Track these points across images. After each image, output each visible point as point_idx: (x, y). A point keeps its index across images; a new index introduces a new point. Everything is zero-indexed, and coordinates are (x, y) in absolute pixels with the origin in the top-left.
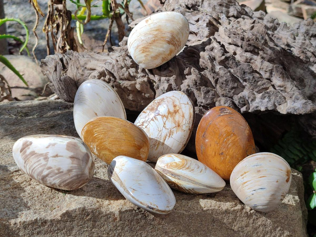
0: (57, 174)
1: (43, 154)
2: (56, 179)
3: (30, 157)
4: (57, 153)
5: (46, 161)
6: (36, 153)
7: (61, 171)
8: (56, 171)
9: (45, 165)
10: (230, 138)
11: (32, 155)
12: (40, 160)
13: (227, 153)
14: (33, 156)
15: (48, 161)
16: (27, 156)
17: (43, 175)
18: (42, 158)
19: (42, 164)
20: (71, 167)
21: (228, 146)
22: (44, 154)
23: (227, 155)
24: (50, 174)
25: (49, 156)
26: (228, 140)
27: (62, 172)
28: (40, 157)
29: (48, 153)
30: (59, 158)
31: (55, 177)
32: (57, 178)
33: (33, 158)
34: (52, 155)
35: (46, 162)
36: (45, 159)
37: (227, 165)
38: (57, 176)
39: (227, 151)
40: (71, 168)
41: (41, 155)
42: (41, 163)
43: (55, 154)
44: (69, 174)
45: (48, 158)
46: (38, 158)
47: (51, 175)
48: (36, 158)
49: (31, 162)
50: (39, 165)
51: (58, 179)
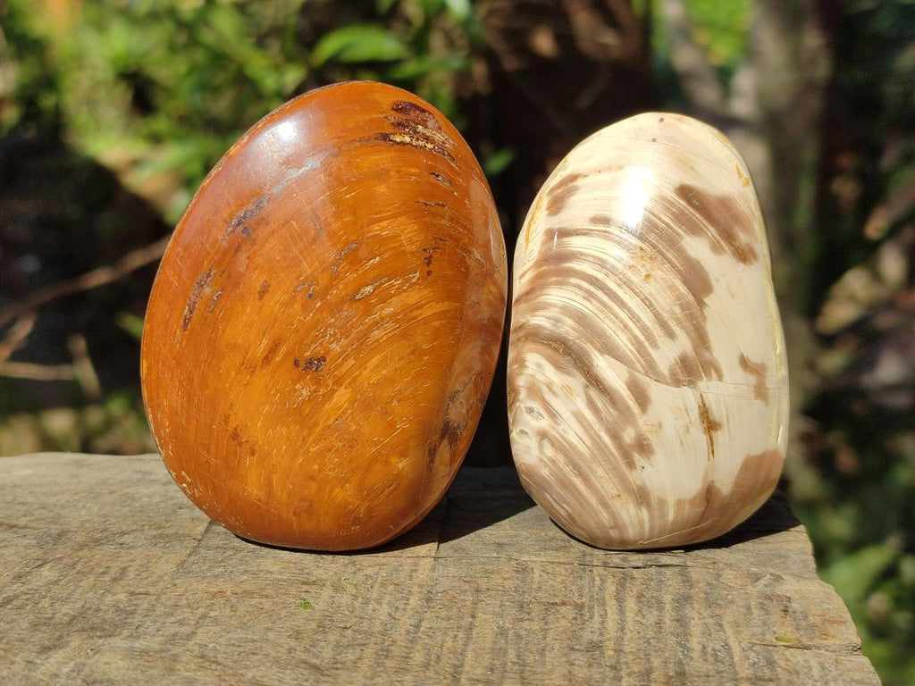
0: (616, 437)
1: (708, 348)
2: (586, 431)
3: (673, 266)
4: (724, 422)
5: (673, 374)
6: (701, 303)
7: (637, 457)
8: (629, 436)
9: (651, 367)
10: (400, 290)
11: (685, 282)
12: (670, 334)
13: (344, 369)
14: (683, 289)
15: (677, 383)
16: (673, 243)
17: (589, 356)
18: (684, 344)
19: (650, 349)
20: (662, 502)
21: (370, 329)
22: (707, 355)
23: (339, 382)
24: (606, 400)
25: (703, 384)
26: (385, 299)
27: (631, 464)
28: (688, 334)
29: (720, 378)
30: (703, 439)
31: (596, 426)
32: (590, 436)
33: (671, 288)
34: (710, 399)
35: (666, 372)
36: (684, 361)
37: (316, 441)
38: (606, 439)
39: (351, 362)
40: (654, 501)
41: (701, 339)
42: (655, 345)
43: (717, 413)
44: (625, 496)
45: (691, 384)
46: (678, 321)
47: (600, 405)
48: (677, 310)
49: (648, 276)
50: (644, 329)
51: (589, 443)
